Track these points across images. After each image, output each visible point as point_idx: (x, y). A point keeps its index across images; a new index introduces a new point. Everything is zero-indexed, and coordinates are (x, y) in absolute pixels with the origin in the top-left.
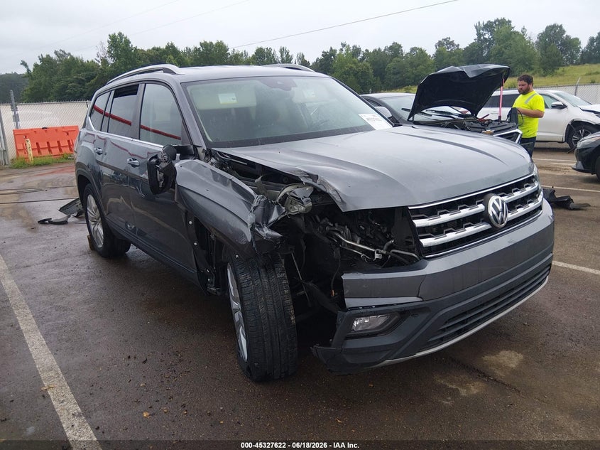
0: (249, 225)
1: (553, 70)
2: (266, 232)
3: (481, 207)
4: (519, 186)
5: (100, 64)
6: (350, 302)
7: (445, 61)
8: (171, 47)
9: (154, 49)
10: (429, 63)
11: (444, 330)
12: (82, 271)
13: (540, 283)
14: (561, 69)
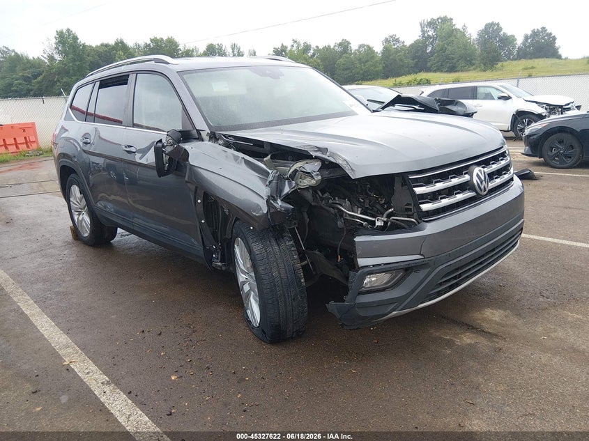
0: (265, 198)
1: (493, 66)
2: (279, 204)
3: (467, 177)
4: (496, 159)
5: (46, 61)
6: (362, 262)
7: (391, 57)
8: (120, 43)
9: (102, 45)
10: (377, 59)
11: (441, 284)
12: (71, 259)
13: (513, 246)
14: (500, 64)
